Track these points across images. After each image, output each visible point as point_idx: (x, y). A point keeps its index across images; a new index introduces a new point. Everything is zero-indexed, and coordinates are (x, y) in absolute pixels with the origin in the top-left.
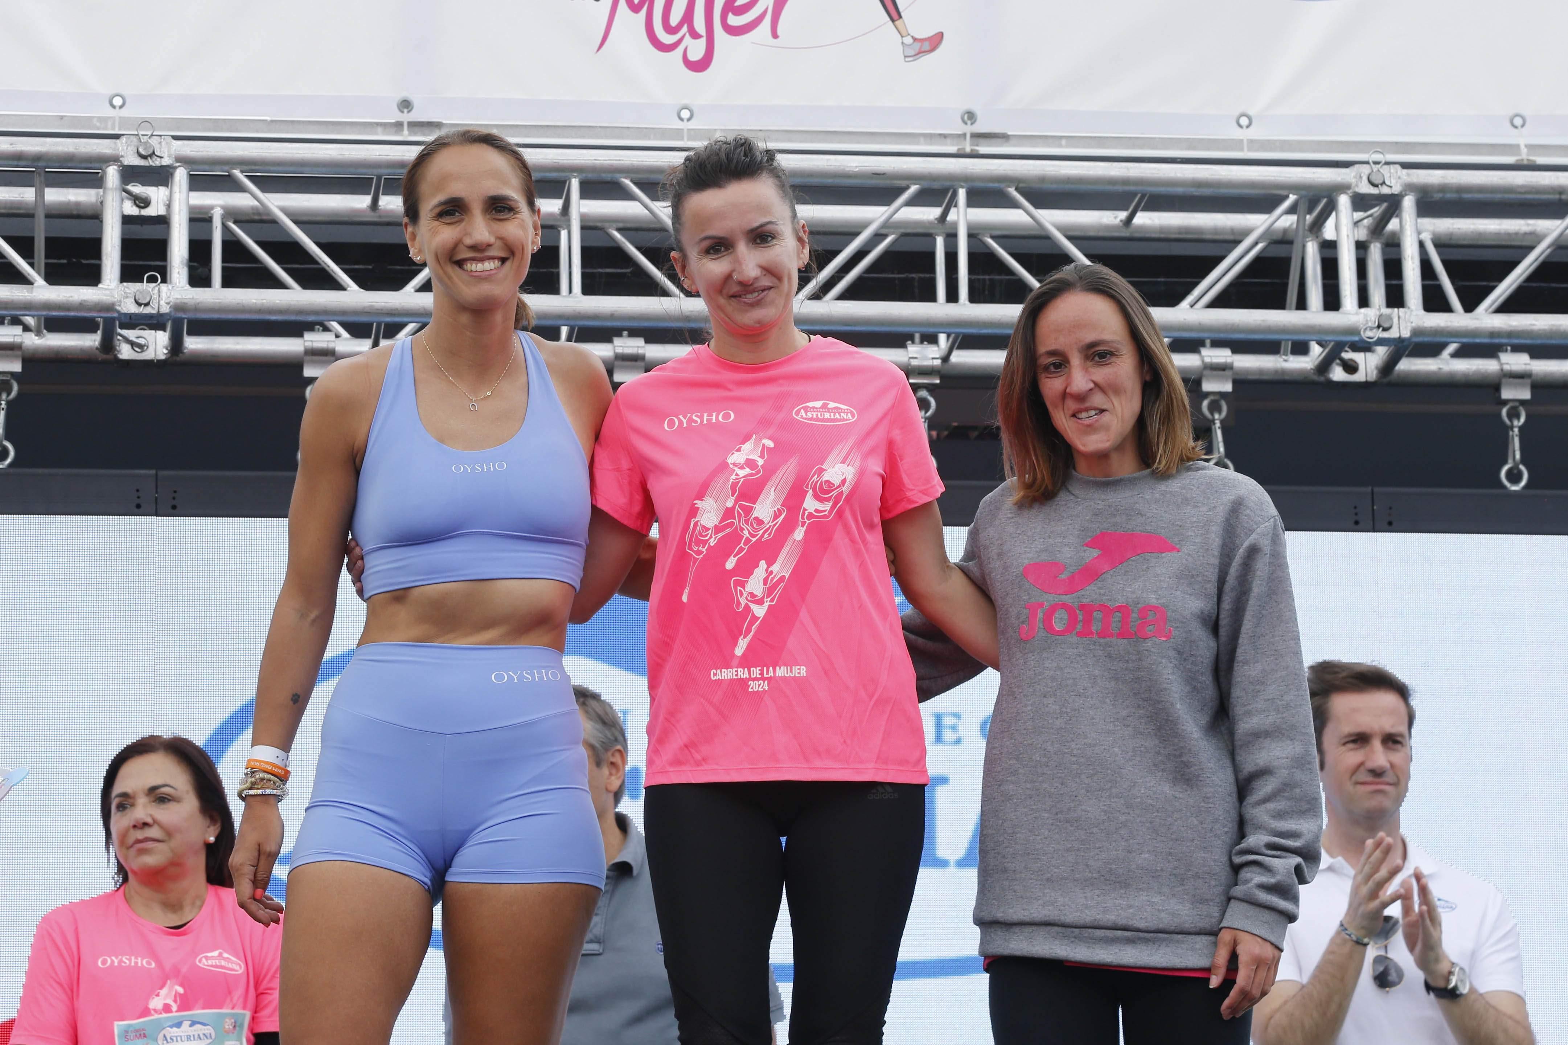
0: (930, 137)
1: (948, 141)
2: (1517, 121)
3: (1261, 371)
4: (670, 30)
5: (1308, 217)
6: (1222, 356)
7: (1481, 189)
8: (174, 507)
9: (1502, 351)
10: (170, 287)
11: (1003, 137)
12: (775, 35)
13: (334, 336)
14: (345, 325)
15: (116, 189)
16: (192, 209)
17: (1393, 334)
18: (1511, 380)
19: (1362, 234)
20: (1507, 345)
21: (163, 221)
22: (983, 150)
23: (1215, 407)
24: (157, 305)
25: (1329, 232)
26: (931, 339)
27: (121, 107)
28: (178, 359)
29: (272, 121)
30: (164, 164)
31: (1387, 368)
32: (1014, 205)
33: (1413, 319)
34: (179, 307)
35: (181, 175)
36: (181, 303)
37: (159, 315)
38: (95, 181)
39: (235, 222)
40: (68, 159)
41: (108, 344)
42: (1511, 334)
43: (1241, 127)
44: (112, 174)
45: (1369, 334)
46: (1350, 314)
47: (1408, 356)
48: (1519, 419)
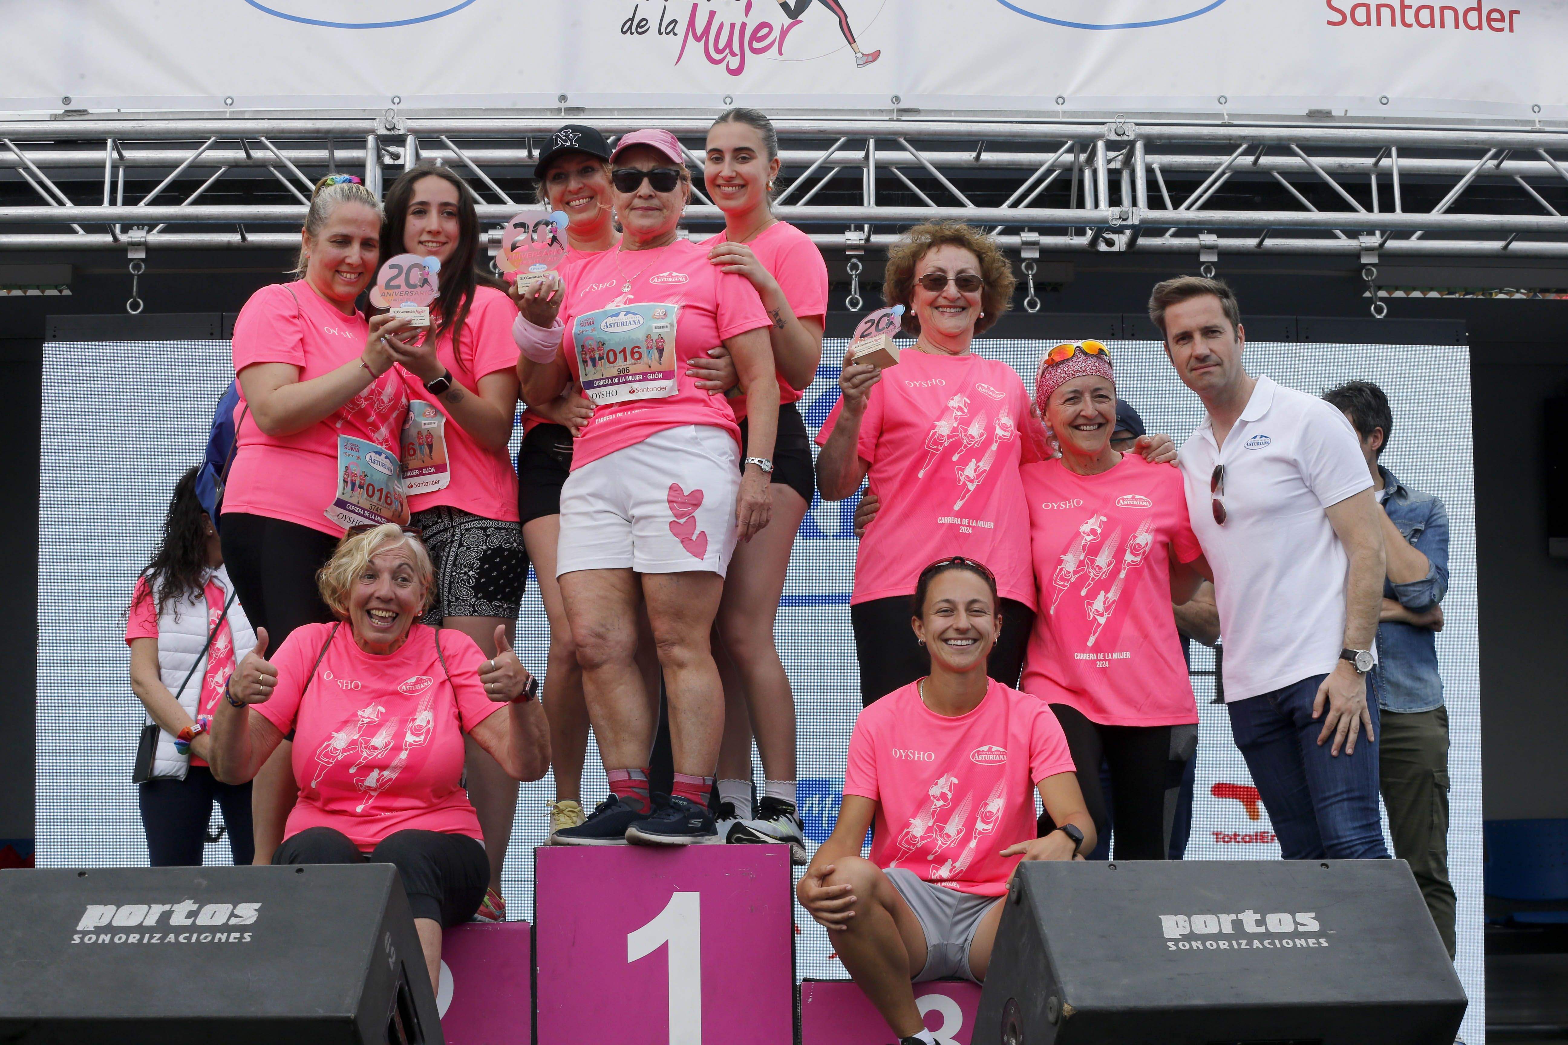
0: (874, 112)
1: (884, 113)
2: (1222, 100)
3: (1056, 245)
4: (719, 52)
5: (1083, 154)
6: (1033, 236)
9: (1200, 233)
11: (916, 111)
12: (781, 54)
15: (375, 149)
17: (1132, 223)
18: (1206, 250)
19: (1118, 165)
20: (1205, 229)
22: (903, 118)
23: (1029, 267)
25: (1096, 164)
26: (860, 228)
27: (398, 104)
29: (486, 110)
30: (400, 133)
31: (1132, 242)
32: (904, 149)
33: (1142, 213)
38: (362, 145)
40: (345, 132)
42: (1200, 222)
43: (1059, 104)
44: (371, 139)
45: (1119, 222)
46: (1105, 211)
47: (1141, 236)
48: (1211, 274)
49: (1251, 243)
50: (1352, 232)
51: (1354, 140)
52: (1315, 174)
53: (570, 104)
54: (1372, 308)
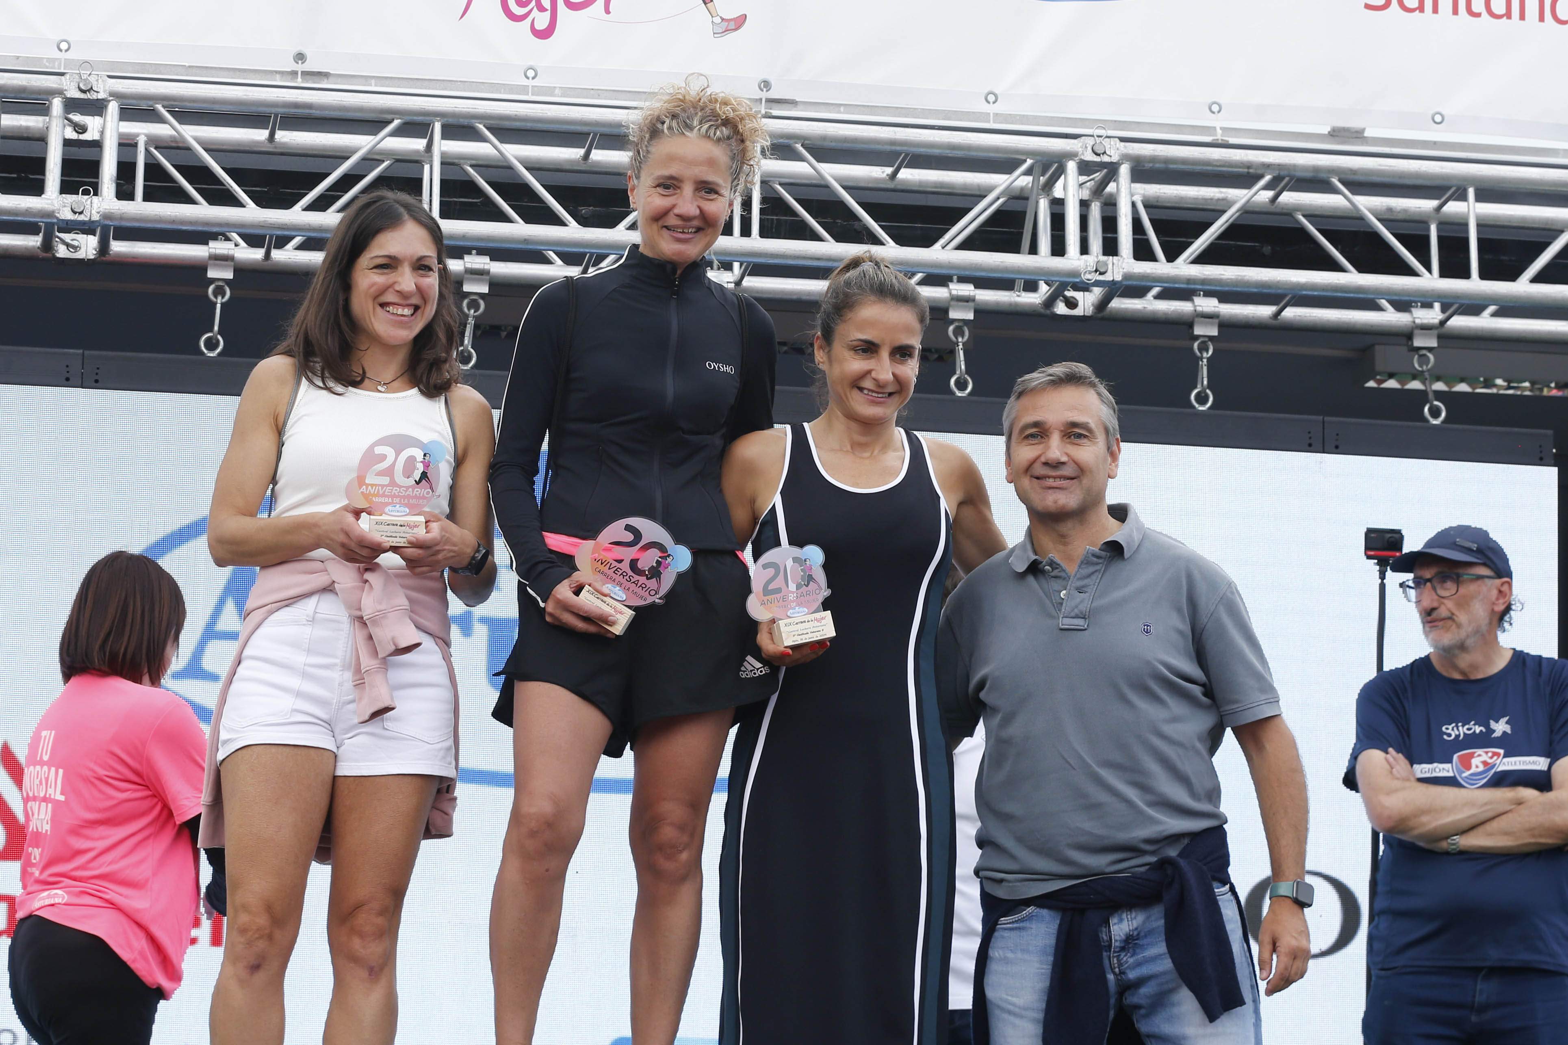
2: (1216, 108)
3: (997, 303)
4: (521, 4)
5: (1041, 178)
6: (967, 289)
7: (1184, 161)
8: (97, 381)
9: (1196, 296)
10: (100, 199)
11: (792, 103)
12: (608, 12)
13: (234, 245)
14: (243, 236)
15: (60, 117)
16: (121, 136)
17: (1108, 277)
18: (1203, 319)
19: (1085, 194)
20: (1200, 290)
21: (97, 145)
22: (775, 113)
23: (958, 332)
24: (89, 214)
25: (1058, 192)
26: (727, 266)
27: (66, 51)
28: (104, 259)
29: (190, 67)
30: (100, 97)
31: (1102, 305)
32: (800, 158)
33: (1124, 265)
34: (107, 216)
35: (113, 108)
36: (109, 212)
37: (91, 222)
38: (42, 109)
39: (156, 148)
40: (21, 91)
41: (48, 245)
42: (1204, 282)
43: (989, 102)
44: (57, 105)
45: (1088, 276)
46: (1073, 260)
47: (1119, 296)
48: (1207, 352)
49: (1264, 311)
50: (1402, 304)
51: (1418, 175)
52: (1361, 218)
53: (308, 66)
54: (1426, 409)
